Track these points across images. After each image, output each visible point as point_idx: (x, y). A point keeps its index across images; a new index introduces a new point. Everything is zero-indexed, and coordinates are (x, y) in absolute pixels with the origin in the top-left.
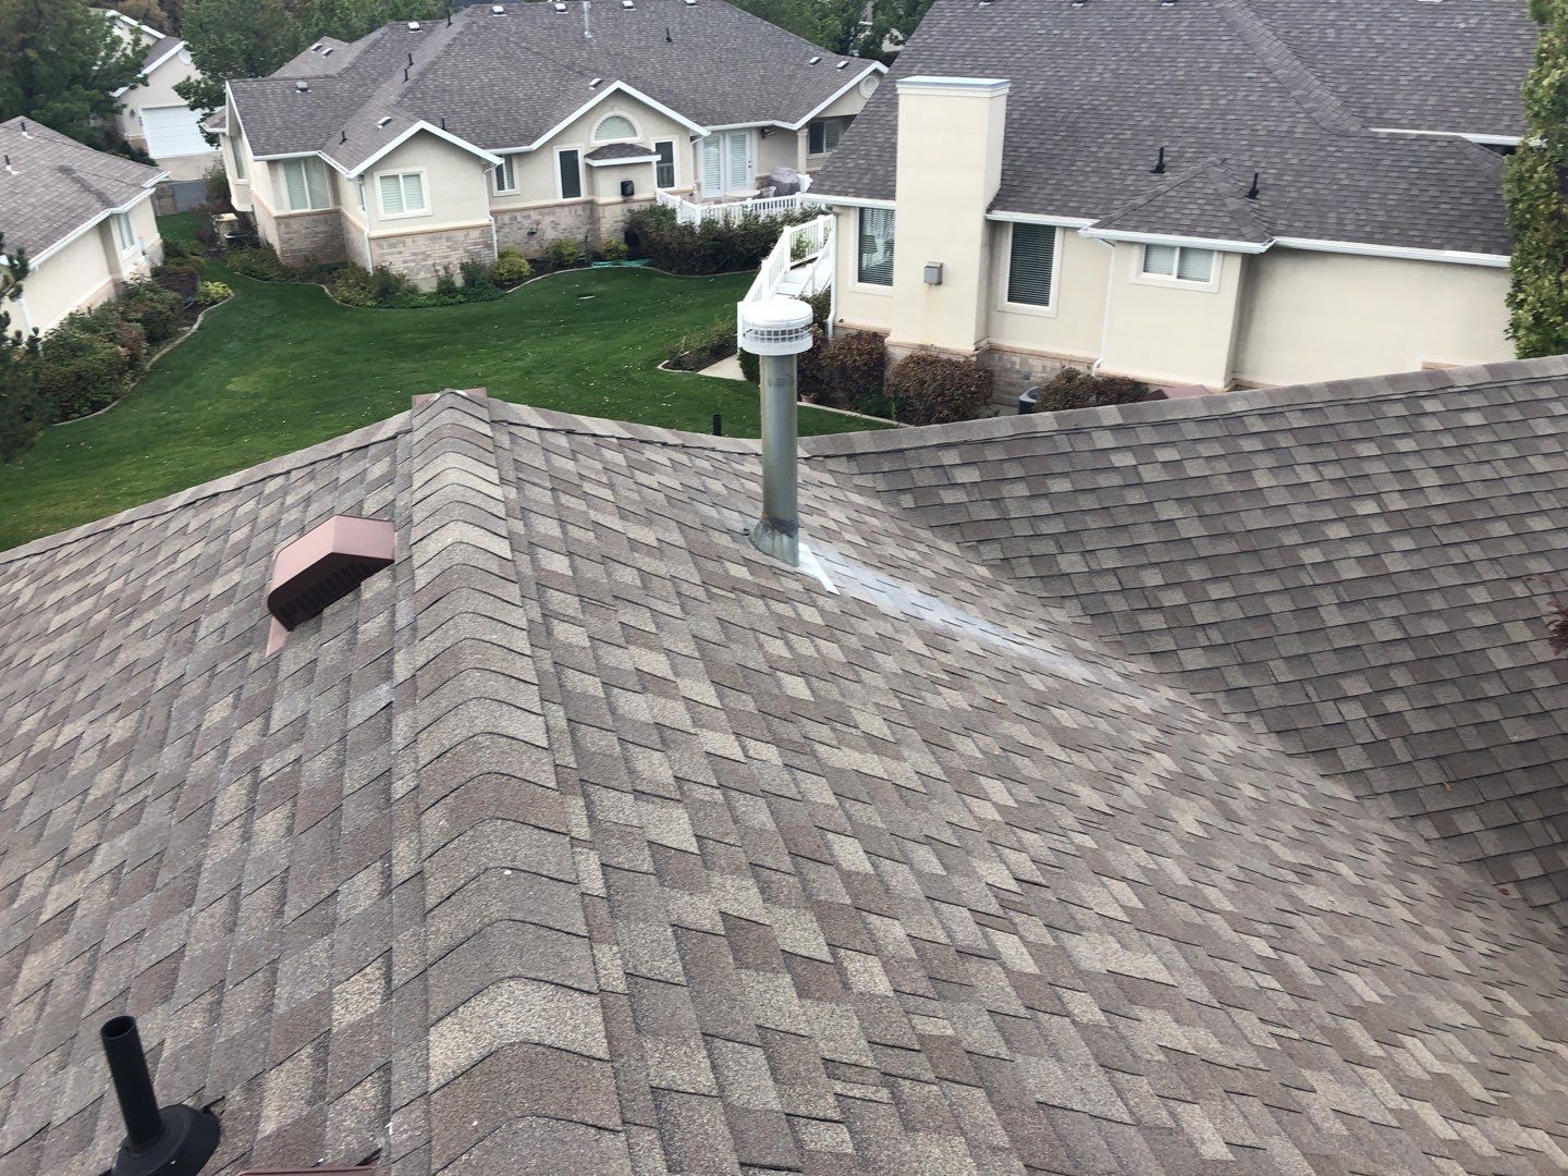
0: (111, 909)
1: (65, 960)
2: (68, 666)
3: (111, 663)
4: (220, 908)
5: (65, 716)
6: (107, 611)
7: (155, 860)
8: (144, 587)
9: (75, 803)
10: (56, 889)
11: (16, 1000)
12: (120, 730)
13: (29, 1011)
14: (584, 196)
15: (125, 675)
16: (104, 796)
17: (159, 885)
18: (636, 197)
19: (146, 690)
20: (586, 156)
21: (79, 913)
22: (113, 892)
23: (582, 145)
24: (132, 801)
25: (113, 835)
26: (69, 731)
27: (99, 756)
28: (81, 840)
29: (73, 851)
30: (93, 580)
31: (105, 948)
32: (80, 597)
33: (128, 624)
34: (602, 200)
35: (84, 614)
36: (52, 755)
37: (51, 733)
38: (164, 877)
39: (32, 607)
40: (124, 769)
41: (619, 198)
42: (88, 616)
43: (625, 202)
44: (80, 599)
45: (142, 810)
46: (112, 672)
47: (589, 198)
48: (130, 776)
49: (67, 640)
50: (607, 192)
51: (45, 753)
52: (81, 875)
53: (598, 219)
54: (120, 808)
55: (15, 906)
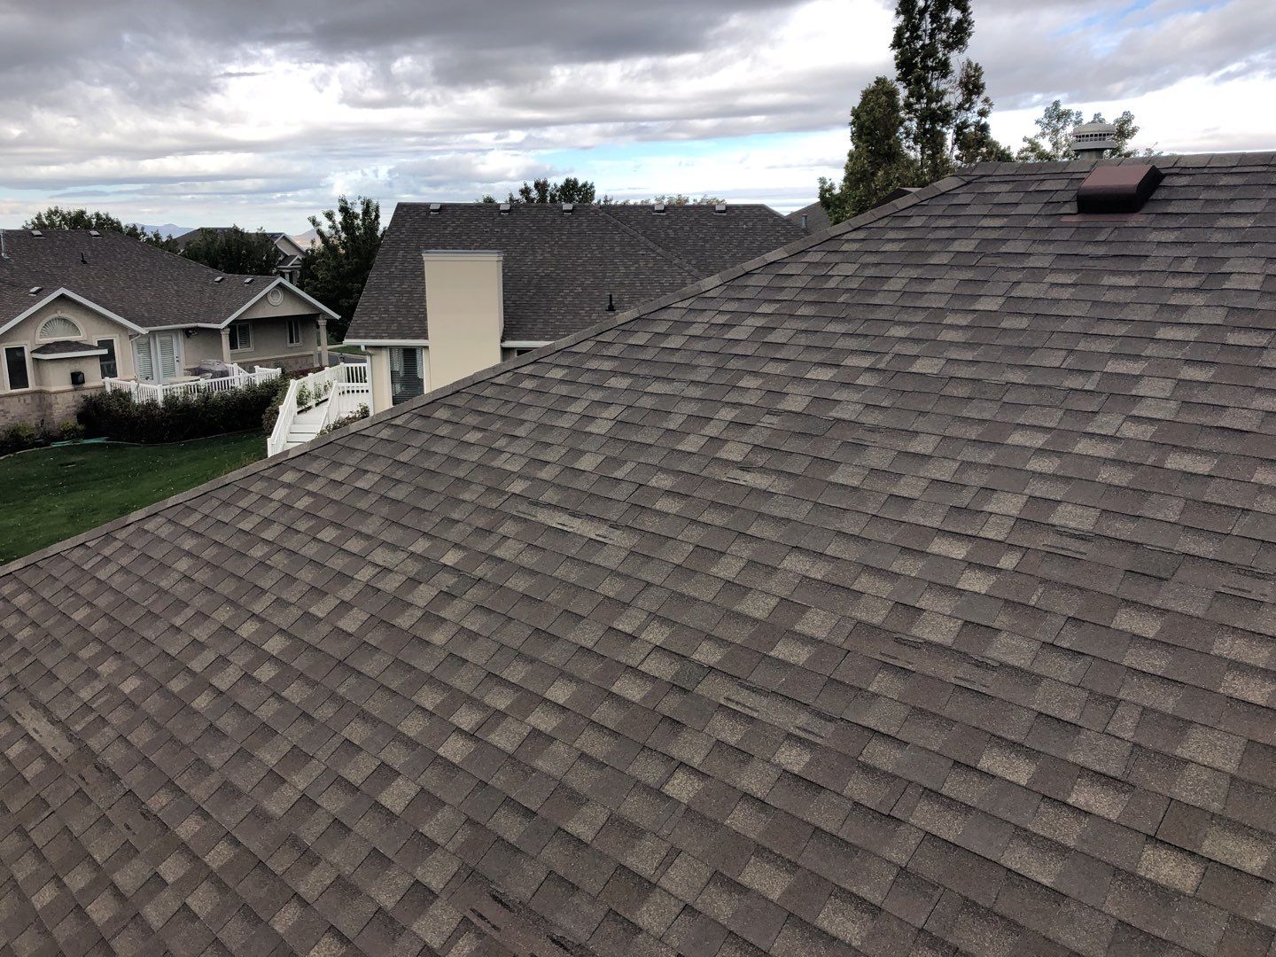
14: (32, 386)
18: (85, 385)
20: (32, 352)
23: (28, 342)
34: (53, 389)
41: (70, 387)
43: (76, 390)
47: (37, 388)
50: (57, 381)
53: (50, 406)
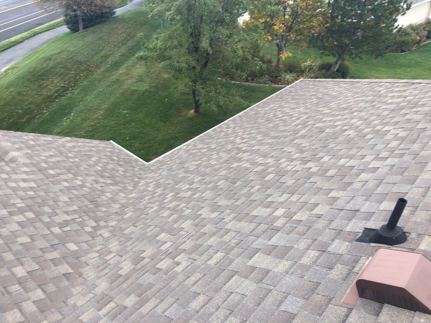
0: (388, 174)
1: (373, 178)
2: (390, 113)
3: (404, 116)
4: (421, 190)
5: (386, 124)
6: (406, 103)
7: (404, 169)
8: (420, 101)
9: (384, 145)
10: (374, 162)
11: (358, 180)
12: (402, 134)
13: (360, 185)
15: (407, 121)
16: (393, 148)
17: (404, 175)
19: (413, 127)
21: (379, 170)
22: (390, 170)
24: (401, 152)
25: (393, 157)
26: (387, 128)
27: (394, 138)
28: (384, 154)
29: (381, 156)
30: (404, 94)
31: (384, 181)
32: (399, 97)
33: (412, 109)
35: (398, 102)
36: (380, 132)
37: (382, 126)
38: (406, 174)
39: (384, 95)
40: (401, 144)
42: (400, 103)
44: (399, 98)
45: (403, 156)
46: (404, 119)
48: (402, 146)
49: (392, 107)
51: (379, 131)
52: (382, 162)
54: (397, 152)
55: (362, 160)
